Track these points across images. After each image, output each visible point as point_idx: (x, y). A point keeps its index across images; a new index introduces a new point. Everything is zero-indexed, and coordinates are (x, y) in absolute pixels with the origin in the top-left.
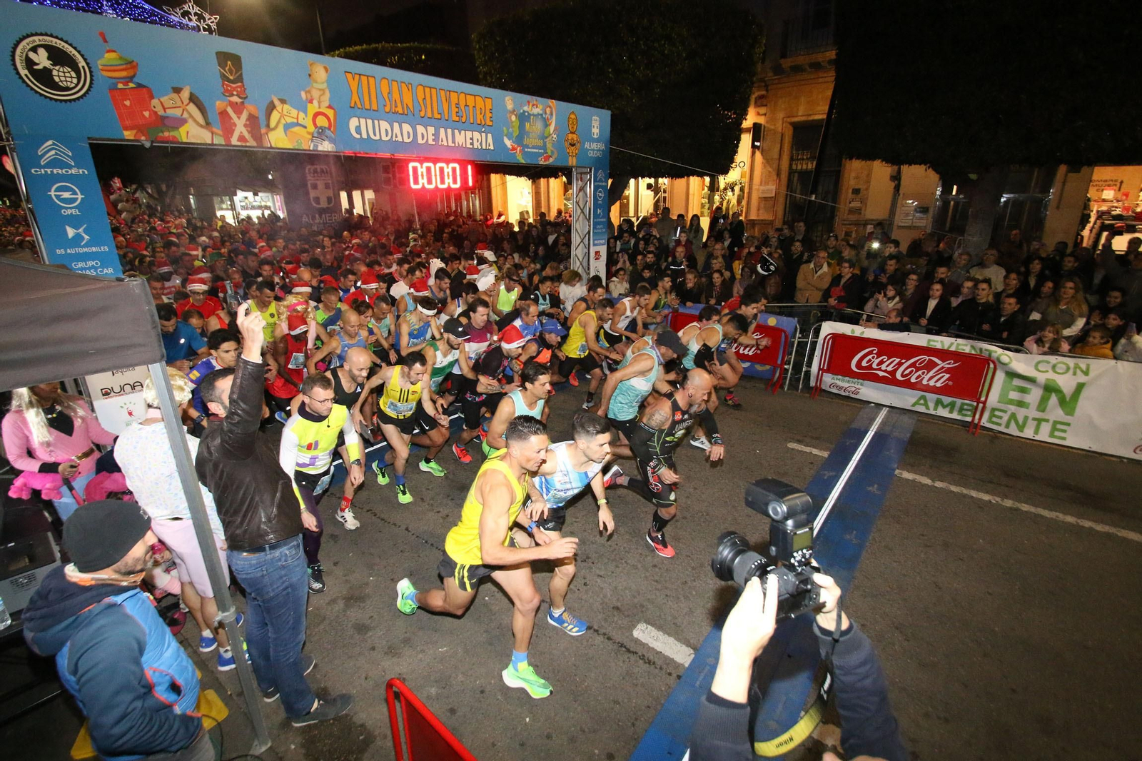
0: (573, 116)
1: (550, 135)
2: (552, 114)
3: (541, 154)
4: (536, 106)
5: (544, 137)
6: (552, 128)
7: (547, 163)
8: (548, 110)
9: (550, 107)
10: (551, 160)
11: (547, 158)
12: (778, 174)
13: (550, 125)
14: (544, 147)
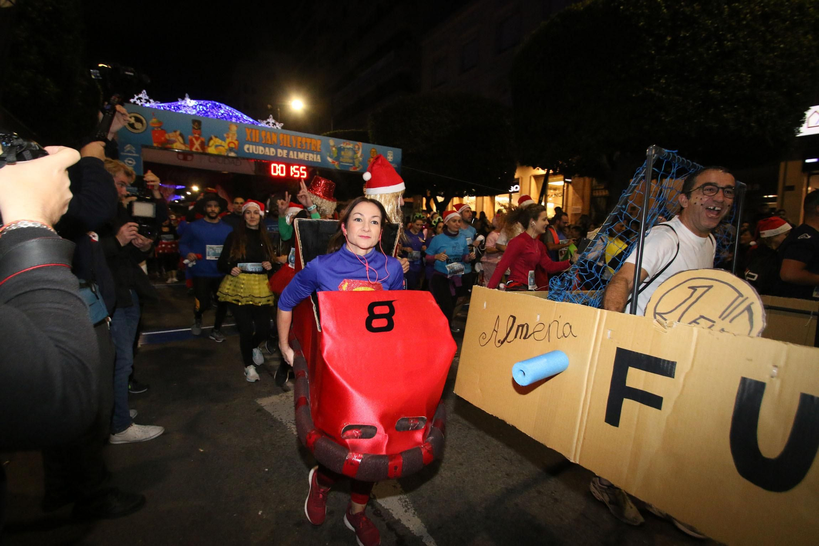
0: (373, 150)
1: (357, 158)
2: (359, 148)
3: (351, 166)
4: (349, 145)
5: (353, 158)
6: (359, 155)
7: (355, 170)
8: (357, 147)
9: (358, 145)
10: (358, 170)
11: (356, 168)
12: (583, 198)
13: (357, 153)
14: (353, 163)
